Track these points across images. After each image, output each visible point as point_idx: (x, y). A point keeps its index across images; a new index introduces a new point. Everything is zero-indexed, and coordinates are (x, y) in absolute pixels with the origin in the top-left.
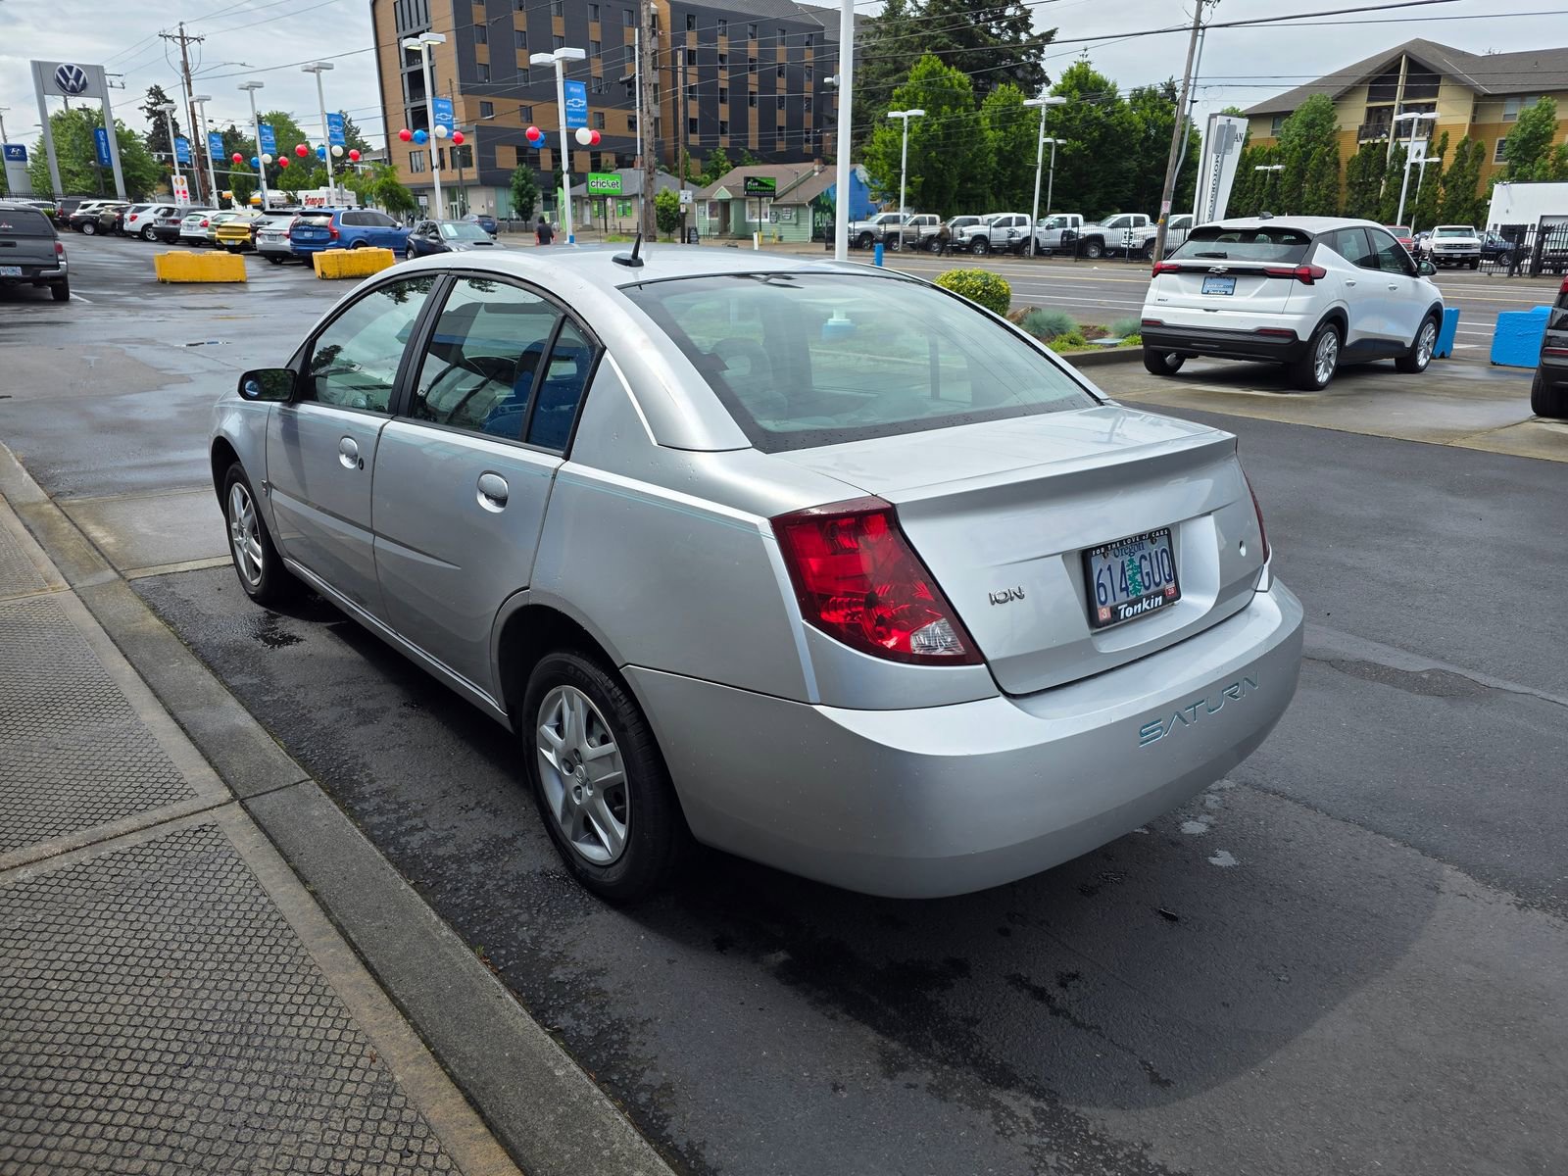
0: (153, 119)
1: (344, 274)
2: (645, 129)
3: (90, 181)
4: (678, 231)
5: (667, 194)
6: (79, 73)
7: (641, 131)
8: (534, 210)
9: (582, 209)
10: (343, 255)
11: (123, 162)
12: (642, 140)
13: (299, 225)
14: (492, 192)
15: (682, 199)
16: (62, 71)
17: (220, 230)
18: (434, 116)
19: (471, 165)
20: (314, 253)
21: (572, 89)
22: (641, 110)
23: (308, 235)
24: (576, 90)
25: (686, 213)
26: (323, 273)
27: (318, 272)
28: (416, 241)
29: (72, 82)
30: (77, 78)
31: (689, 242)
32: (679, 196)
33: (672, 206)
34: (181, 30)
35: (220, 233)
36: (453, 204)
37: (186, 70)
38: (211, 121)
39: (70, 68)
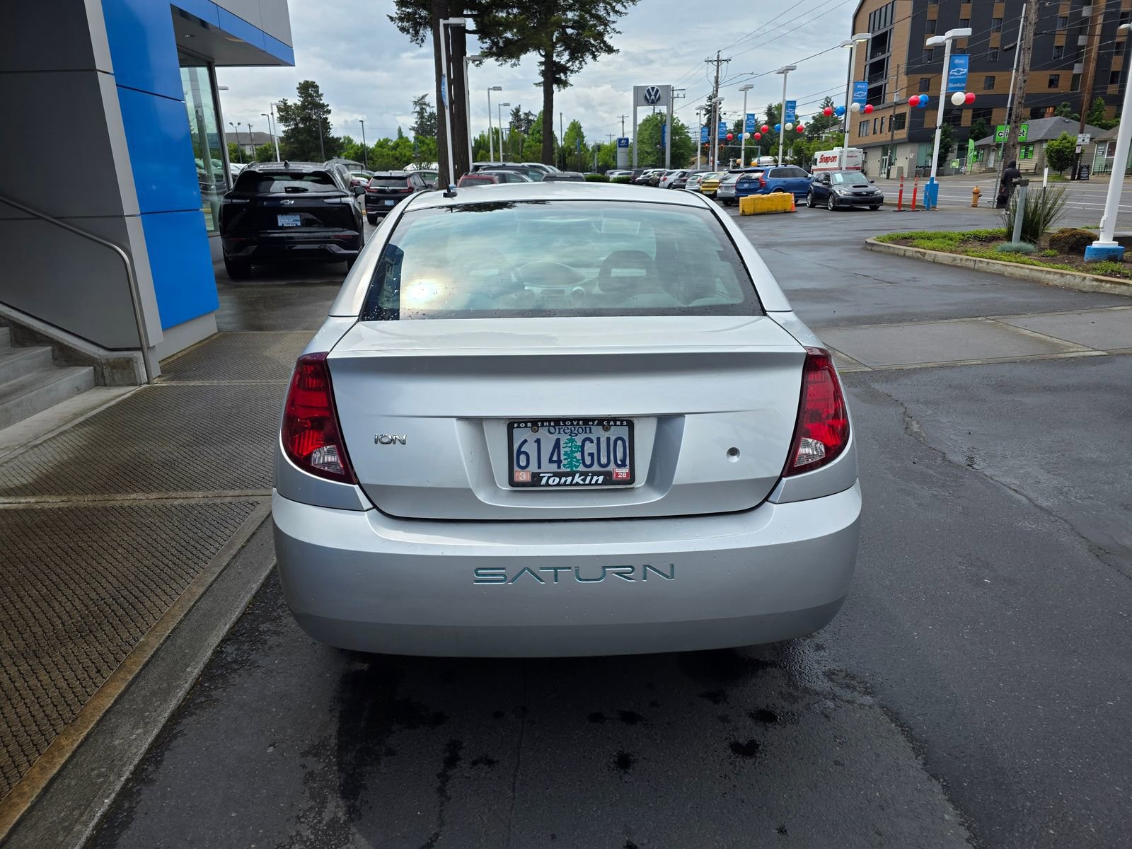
0: (708, 115)
1: (757, 211)
2: (1018, 86)
3: (655, 158)
4: (1070, 170)
5: (1065, 138)
6: (657, 91)
7: (1014, 87)
8: (948, 159)
9: (988, 155)
10: (758, 198)
11: (673, 145)
12: (1013, 95)
13: (743, 179)
14: (916, 147)
15: (1079, 141)
16: (648, 91)
17: (704, 185)
18: (853, 93)
19: (903, 128)
20: (741, 198)
21: (957, 61)
22: (1017, 70)
23: (746, 186)
24: (960, 62)
25: (1081, 153)
26: (743, 211)
27: (741, 211)
28: (815, 187)
29: (653, 97)
30: (655, 95)
31: (1079, 179)
32: (1076, 140)
33: (1068, 148)
34: (718, 56)
35: (703, 187)
36: (885, 157)
37: (717, 82)
38: (725, 114)
39: (653, 88)
